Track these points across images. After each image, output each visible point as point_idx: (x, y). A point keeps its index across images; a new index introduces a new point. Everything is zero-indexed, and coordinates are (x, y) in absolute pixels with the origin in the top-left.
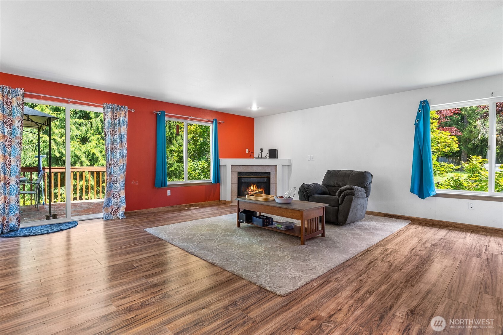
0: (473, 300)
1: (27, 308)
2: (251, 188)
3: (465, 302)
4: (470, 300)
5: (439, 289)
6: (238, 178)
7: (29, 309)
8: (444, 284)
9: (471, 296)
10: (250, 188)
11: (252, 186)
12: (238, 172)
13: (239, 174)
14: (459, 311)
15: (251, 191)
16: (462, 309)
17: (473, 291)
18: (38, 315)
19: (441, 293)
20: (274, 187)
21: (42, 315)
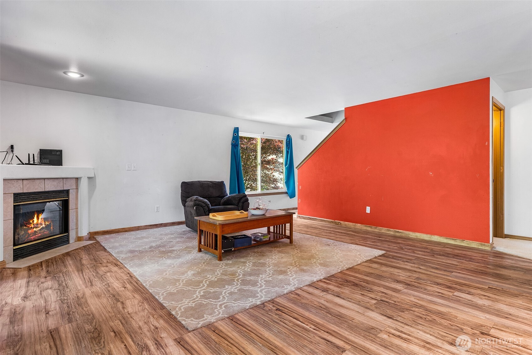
1: (515, 334)
2: (33, 222)
6: (14, 205)
7: (515, 332)
10: (31, 222)
11: (36, 216)
12: (14, 194)
13: (17, 197)
15: (34, 228)
18: (511, 323)
20: (75, 214)
21: (507, 321)
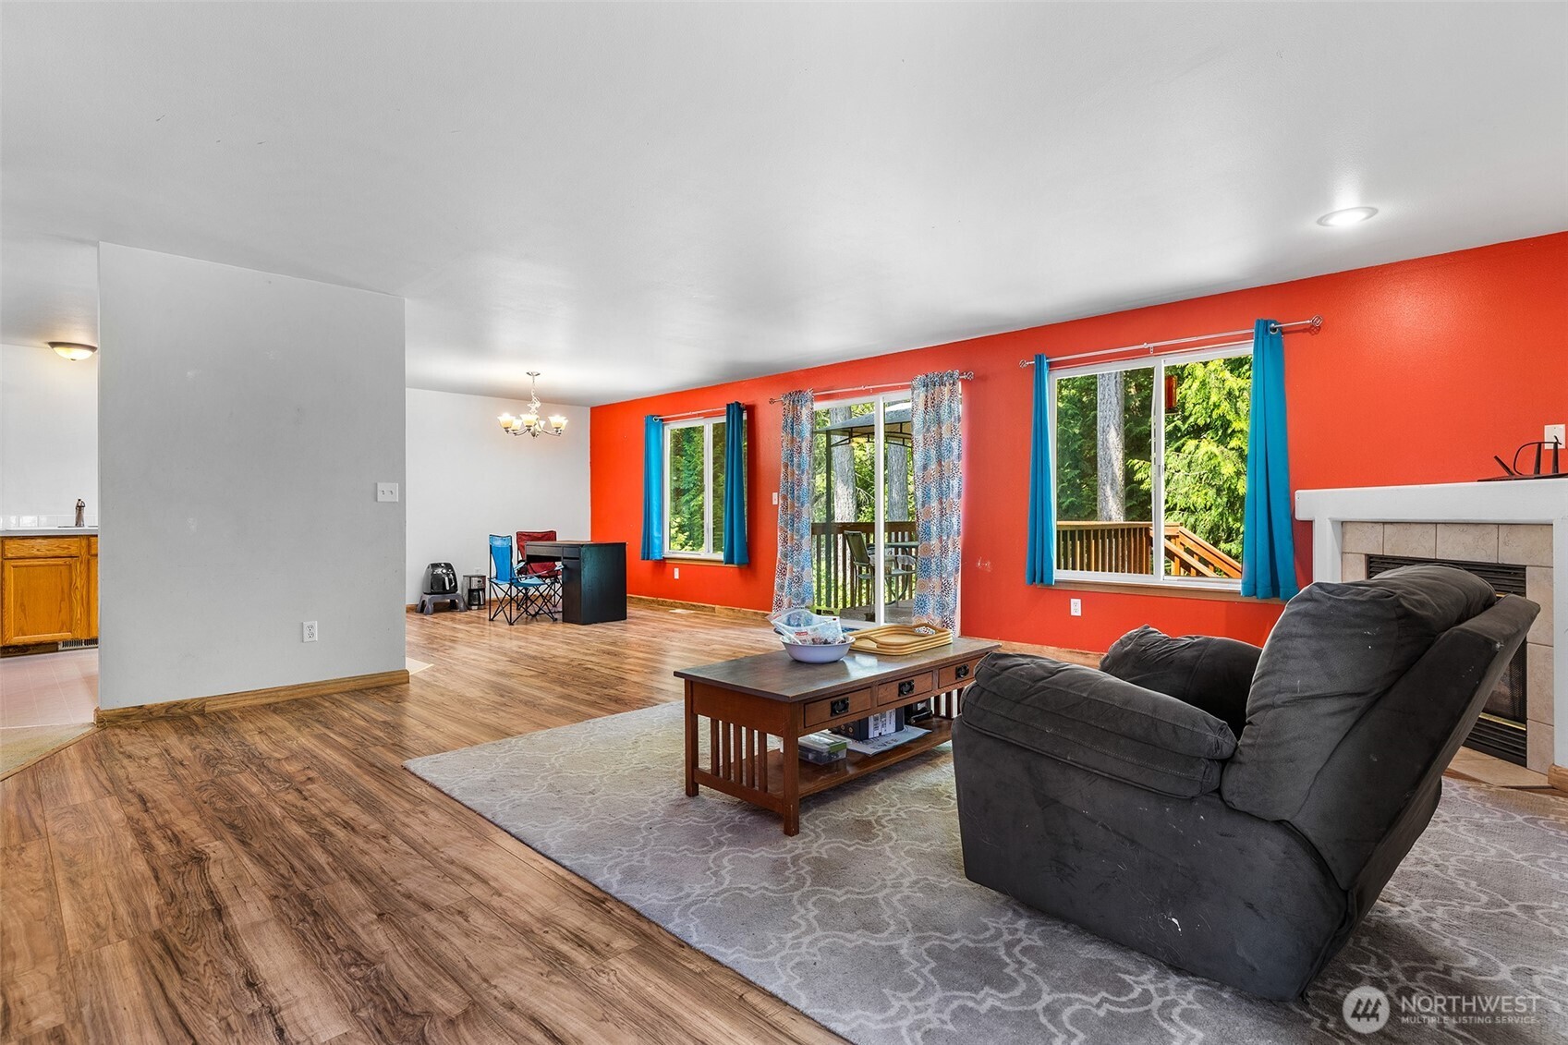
0: (89, 974)
3: (107, 952)
4: (99, 965)
5: (203, 936)
8: (211, 961)
9: (100, 982)
14: (108, 919)
16: (104, 930)
17: (105, 1005)
19: (188, 928)
